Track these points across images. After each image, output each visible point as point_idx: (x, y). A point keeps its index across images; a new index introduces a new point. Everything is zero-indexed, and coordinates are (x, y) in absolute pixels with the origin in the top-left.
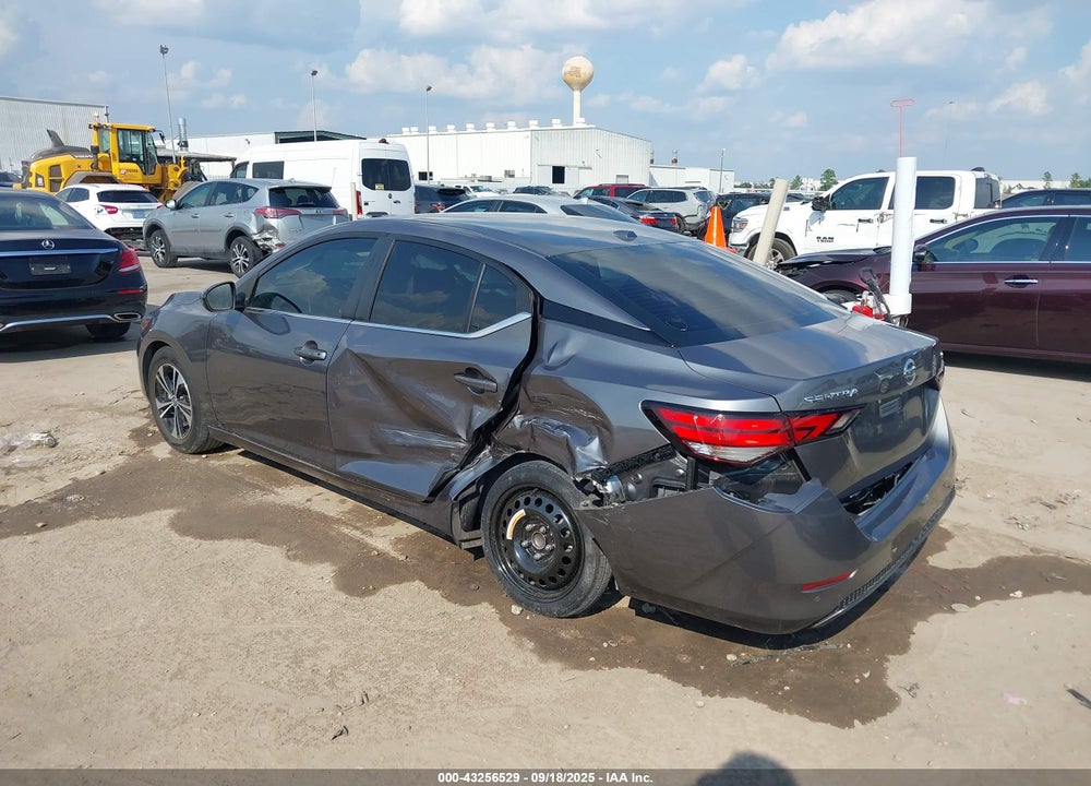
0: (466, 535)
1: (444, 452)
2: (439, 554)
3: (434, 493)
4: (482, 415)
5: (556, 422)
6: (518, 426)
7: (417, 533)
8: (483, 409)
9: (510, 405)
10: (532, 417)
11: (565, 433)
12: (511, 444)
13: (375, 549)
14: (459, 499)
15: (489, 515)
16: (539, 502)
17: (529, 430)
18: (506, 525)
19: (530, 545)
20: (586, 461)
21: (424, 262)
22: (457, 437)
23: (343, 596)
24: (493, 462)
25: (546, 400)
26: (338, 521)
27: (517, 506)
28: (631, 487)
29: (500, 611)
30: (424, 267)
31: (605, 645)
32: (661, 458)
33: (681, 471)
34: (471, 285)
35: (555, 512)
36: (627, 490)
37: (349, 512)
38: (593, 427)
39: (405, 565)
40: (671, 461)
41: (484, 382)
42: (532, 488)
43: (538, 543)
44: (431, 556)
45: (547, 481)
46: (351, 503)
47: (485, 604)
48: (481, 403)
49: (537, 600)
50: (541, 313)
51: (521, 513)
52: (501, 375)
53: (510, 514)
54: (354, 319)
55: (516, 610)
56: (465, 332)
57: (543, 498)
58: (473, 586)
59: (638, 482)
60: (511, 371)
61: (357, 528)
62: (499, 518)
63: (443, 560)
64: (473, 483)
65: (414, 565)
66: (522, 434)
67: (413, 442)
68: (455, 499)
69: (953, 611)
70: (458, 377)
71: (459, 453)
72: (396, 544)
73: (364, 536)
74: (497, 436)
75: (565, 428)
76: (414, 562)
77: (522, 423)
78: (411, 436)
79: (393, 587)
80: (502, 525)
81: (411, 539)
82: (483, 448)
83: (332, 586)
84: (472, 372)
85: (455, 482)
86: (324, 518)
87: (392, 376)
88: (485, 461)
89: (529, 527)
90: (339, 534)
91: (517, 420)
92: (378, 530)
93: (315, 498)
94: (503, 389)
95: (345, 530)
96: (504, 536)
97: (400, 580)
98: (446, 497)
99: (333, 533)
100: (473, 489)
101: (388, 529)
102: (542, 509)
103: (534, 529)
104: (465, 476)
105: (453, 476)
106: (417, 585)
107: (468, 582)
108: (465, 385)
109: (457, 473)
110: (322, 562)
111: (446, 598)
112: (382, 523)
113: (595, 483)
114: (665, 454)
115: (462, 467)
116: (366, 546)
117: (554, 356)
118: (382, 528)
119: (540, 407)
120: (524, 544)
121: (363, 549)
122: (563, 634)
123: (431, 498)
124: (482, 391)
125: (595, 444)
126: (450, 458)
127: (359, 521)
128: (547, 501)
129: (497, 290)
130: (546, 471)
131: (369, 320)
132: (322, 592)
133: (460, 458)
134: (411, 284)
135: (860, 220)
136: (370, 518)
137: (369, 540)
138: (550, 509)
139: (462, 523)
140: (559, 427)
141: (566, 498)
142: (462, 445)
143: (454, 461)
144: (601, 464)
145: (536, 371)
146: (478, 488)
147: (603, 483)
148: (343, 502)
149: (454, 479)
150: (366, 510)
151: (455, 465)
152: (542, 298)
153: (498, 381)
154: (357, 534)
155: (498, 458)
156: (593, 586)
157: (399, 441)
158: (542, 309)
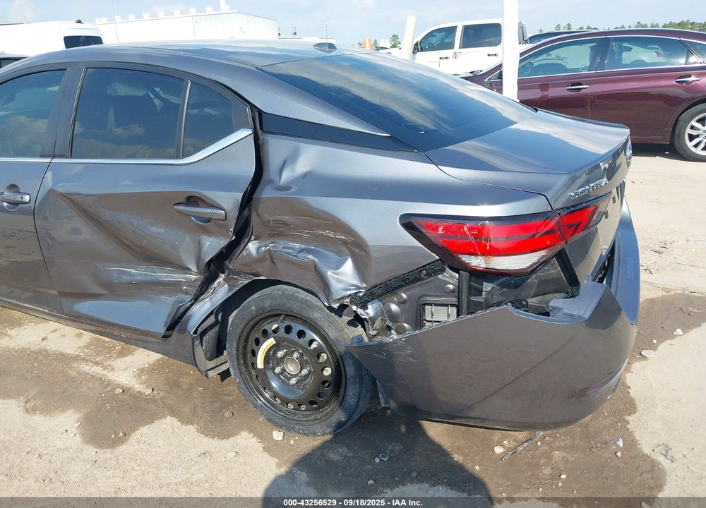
0: (211, 364)
1: (175, 286)
2: (185, 381)
3: (171, 327)
4: (212, 245)
5: (297, 246)
6: (254, 252)
7: (158, 360)
8: (212, 239)
9: (242, 231)
10: (269, 241)
11: (311, 257)
12: (249, 272)
13: (119, 385)
14: (200, 330)
15: (235, 345)
16: (288, 329)
17: (268, 256)
18: (254, 354)
19: (283, 370)
20: (341, 286)
21: (121, 90)
22: (186, 270)
23: (91, 451)
24: (230, 290)
25: (285, 224)
26: (77, 358)
27: (266, 334)
28: (394, 307)
29: (262, 439)
30: (122, 94)
31: (377, 460)
32: (429, 275)
33: (451, 287)
34: (176, 108)
35: (308, 338)
36: (389, 311)
37: (87, 347)
38: (344, 248)
39: (153, 401)
40: (440, 276)
41: (210, 210)
42: (280, 315)
43: (291, 368)
44: (177, 384)
45: (295, 307)
46: (88, 336)
47: (245, 434)
48: (208, 232)
49: (298, 422)
50: (261, 129)
51: (271, 342)
52: (229, 201)
53: (258, 343)
54: (54, 157)
55: (278, 435)
56: (177, 157)
57: (292, 324)
58: (227, 414)
59: (401, 303)
60: (239, 196)
61: (97, 363)
62: (245, 348)
63: (191, 387)
64: (212, 313)
65: (162, 398)
66: (260, 260)
67: (139, 278)
68: (195, 333)
69: (645, 358)
70: (176, 207)
71: (192, 286)
72: (139, 375)
73: (105, 372)
74: (231, 265)
75: (309, 251)
76: (162, 394)
77: (258, 249)
78: (137, 272)
79: (145, 430)
80: (249, 355)
81: (154, 369)
82: (216, 277)
83: (78, 439)
84: (192, 200)
85: (191, 316)
86: (62, 358)
87: (106, 214)
88: (221, 291)
89: (280, 354)
90: (79, 373)
91: (252, 247)
92: (120, 363)
93: (51, 336)
94: (234, 215)
95: (86, 368)
96: (254, 364)
97: (152, 418)
98: (184, 330)
99: (73, 373)
100: (212, 319)
101: (129, 359)
102: (293, 336)
103: (286, 354)
104: (200, 307)
105: (188, 309)
106: (170, 421)
107: (221, 408)
108: (187, 215)
109: (192, 305)
110: (64, 411)
111: (202, 433)
112: (122, 354)
113: (354, 308)
114: (432, 270)
115: (196, 299)
116: (109, 383)
117: (286, 176)
118: (123, 360)
119: (276, 231)
120: (278, 370)
121: (107, 387)
122: (332, 455)
123: (169, 332)
124: (209, 220)
125: (349, 266)
126: (182, 291)
127: (98, 355)
128: (297, 327)
129: (207, 110)
130: (292, 297)
131: (71, 156)
132: (66, 449)
133: (193, 290)
134: (111, 116)
135: (441, 58)
136: (109, 349)
137: (111, 376)
138: (301, 334)
139: (205, 354)
140: (302, 251)
141: (319, 323)
142: (193, 277)
143: (187, 293)
144: (360, 288)
145: (266, 193)
146: (216, 317)
147: (364, 307)
148: (79, 336)
149: (190, 312)
150: (104, 341)
151: (188, 298)
152: (260, 112)
153: (226, 208)
154: (97, 370)
155: (235, 286)
156: (357, 406)
157: (125, 278)
158: (264, 124)
